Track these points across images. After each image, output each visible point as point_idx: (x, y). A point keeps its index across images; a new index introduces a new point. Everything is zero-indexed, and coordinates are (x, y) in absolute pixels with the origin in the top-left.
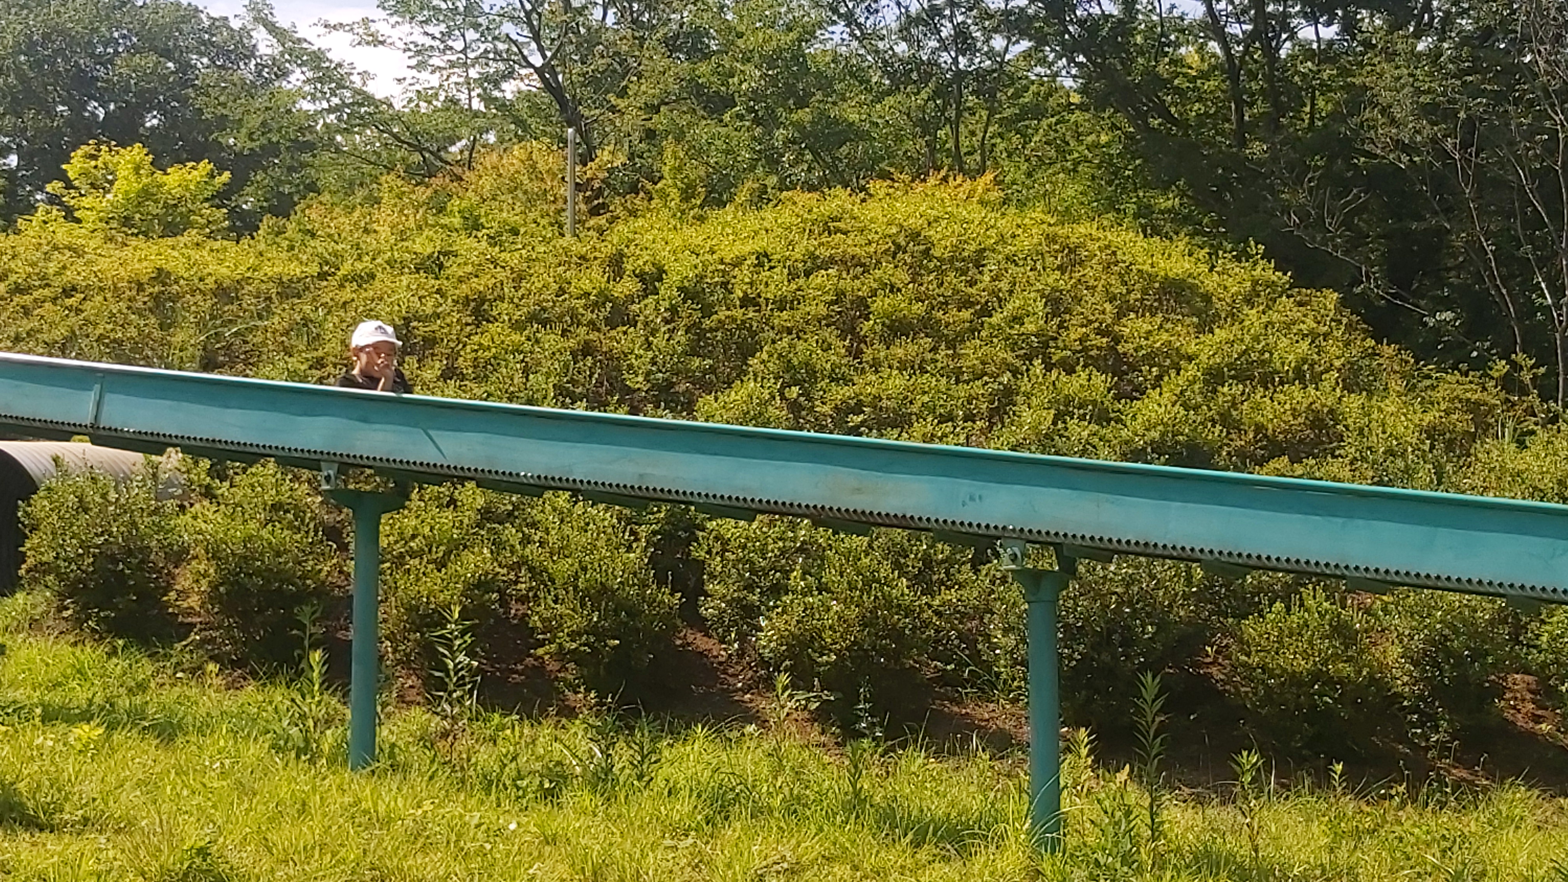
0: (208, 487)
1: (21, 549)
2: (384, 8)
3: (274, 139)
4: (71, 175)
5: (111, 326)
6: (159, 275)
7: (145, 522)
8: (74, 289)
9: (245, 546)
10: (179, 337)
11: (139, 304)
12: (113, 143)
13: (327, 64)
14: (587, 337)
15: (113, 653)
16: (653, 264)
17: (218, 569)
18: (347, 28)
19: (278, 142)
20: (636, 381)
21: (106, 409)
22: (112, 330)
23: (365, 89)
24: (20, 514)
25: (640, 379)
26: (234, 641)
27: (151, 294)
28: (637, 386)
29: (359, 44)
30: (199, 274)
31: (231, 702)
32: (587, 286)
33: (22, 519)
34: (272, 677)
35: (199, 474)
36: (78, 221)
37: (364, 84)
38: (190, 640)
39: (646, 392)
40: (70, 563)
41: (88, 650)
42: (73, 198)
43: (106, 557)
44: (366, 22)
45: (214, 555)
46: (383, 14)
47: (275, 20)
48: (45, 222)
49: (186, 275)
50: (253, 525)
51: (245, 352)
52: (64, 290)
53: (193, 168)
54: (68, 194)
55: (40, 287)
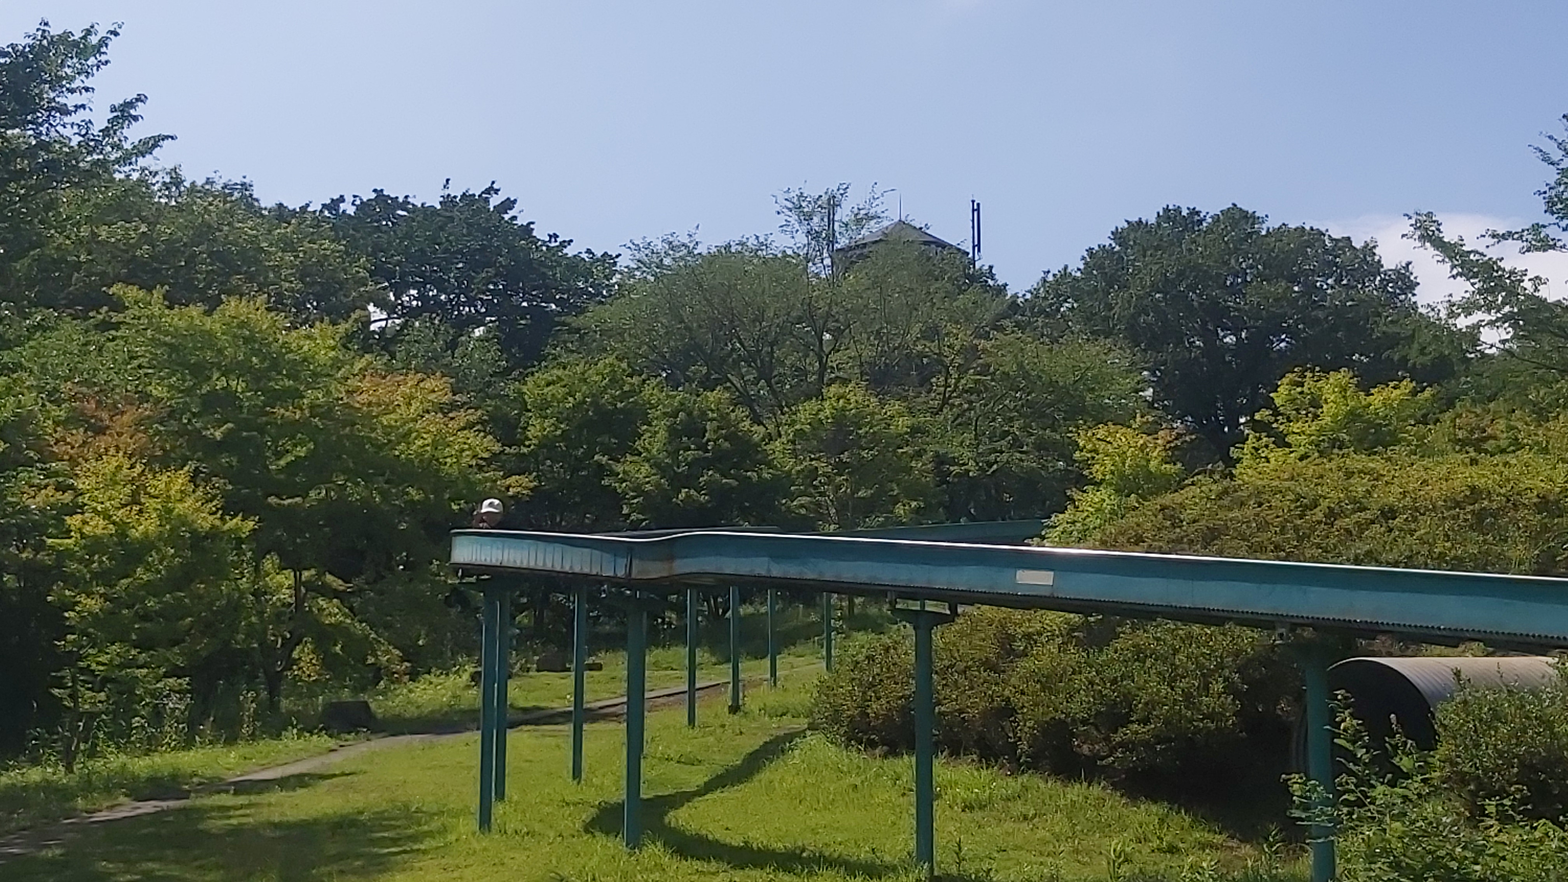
2: (1553, 213)
3: (1447, 353)
4: (1278, 402)
5: (1448, 544)
6: (1473, 492)
8: (1392, 511)
10: (1514, 553)
12: (1317, 369)
13: (1500, 273)
18: (1516, 236)
19: (1449, 354)
23: (1536, 294)
27: (1473, 511)
29: (1528, 250)
30: (1517, 490)
36: (1289, 445)
37: (1536, 290)
42: (1282, 423)
44: (1537, 228)
46: (1553, 219)
47: (1441, 235)
48: (1257, 449)
49: (1503, 491)
52: (1382, 511)
53: (1394, 388)
54: (1277, 421)
55: (1354, 511)
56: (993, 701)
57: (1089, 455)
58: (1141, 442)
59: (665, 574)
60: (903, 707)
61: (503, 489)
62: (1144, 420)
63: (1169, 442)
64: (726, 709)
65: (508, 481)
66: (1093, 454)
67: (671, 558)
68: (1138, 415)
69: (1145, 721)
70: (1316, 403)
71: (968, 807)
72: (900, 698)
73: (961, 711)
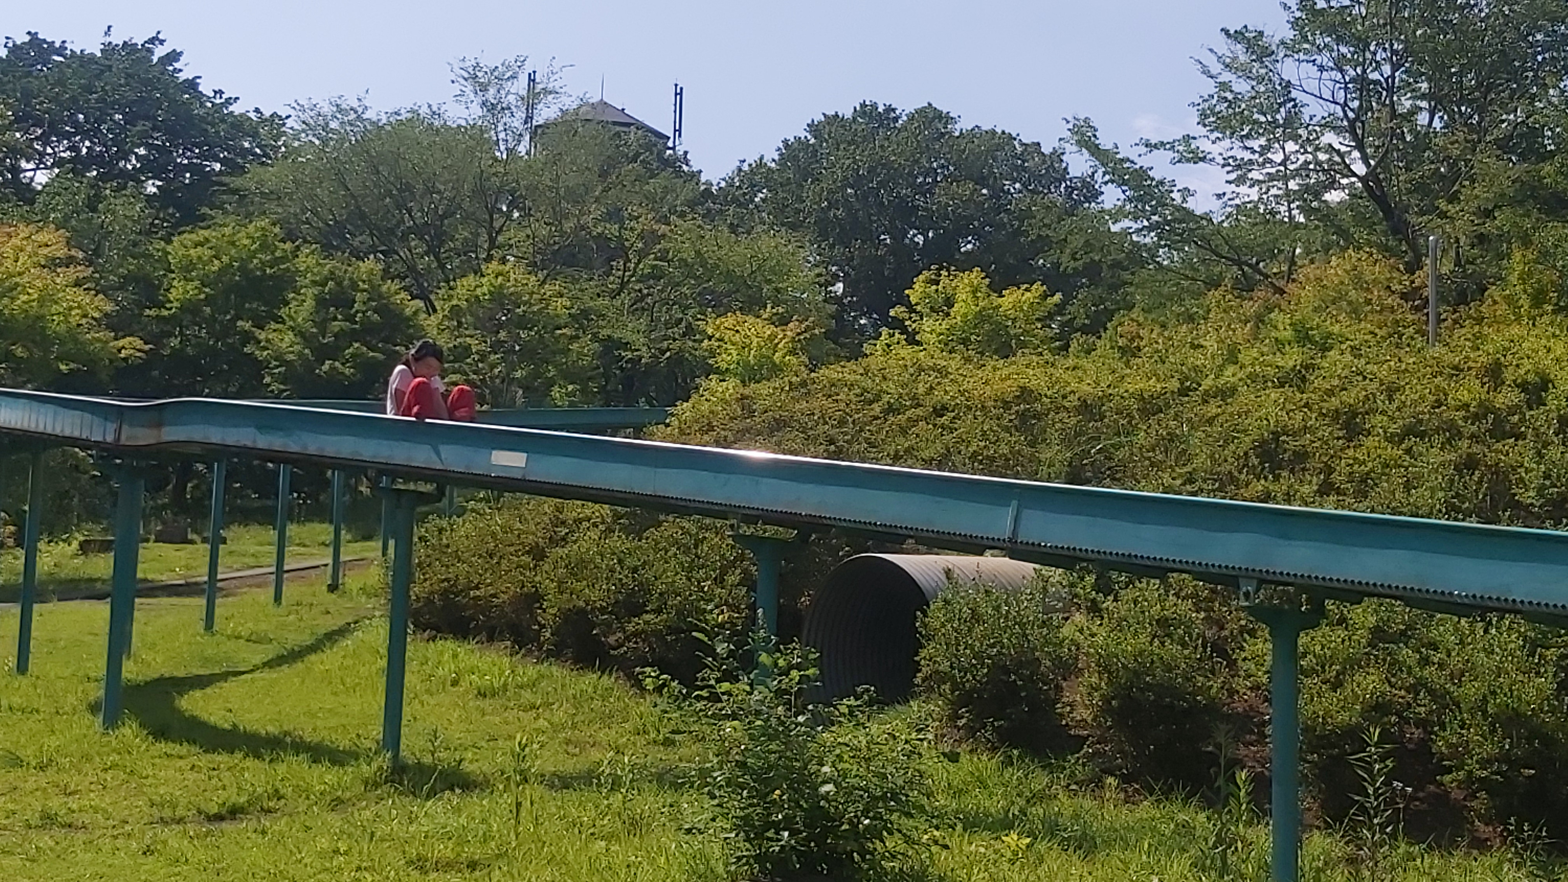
0: (1093, 601)
1: (916, 658)
2: (1205, 126)
3: (1097, 258)
4: (913, 300)
5: (982, 444)
6: (1022, 393)
7: (1035, 634)
8: (944, 408)
9: (1136, 660)
10: (1046, 455)
11: (1005, 422)
12: (953, 268)
13: (1149, 182)
14: (1470, 451)
15: (1008, 762)
16: (1537, 374)
17: (1110, 683)
18: (1168, 146)
19: (1100, 260)
20: (1528, 497)
21: (1023, 523)
22: (985, 447)
23: (1184, 205)
24: (917, 624)
25: (1532, 494)
26: (1124, 754)
27: (1017, 412)
28: (1529, 501)
29: (1179, 161)
30: (1062, 392)
31: (1126, 816)
32: (1465, 397)
33: (920, 629)
34: (1167, 793)
35: (1084, 588)
36: (919, 343)
37: (1184, 200)
38: (1082, 752)
39: (1540, 507)
40: (966, 674)
41: (984, 758)
42: (914, 322)
43: (999, 668)
44: (1187, 139)
45: (1105, 668)
46: (1203, 131)
47: (1097, 142)
48: (889, 346)
49: (1049, 393)
50: (1143, 638)
51: (1109, 469)
52: (935, 409)
53: (1027, 290)
54: (910, 318)
55: (912, 407)
56: (523, 586)
57: (717, 344)
58: (769, 332)
59: (152, 441)
60: (446, 590)
61: (115, 351)
62: (774, 311)
63: (799, 334)
64: (325, 588)
65: (121, 343)
66: (721, 343)
67: (159, 425)
68: (769, 306)
69: (658, 611)
70: (949, 302)
71: (481, 694)
72: (443, 581)
73: (494, 596)
